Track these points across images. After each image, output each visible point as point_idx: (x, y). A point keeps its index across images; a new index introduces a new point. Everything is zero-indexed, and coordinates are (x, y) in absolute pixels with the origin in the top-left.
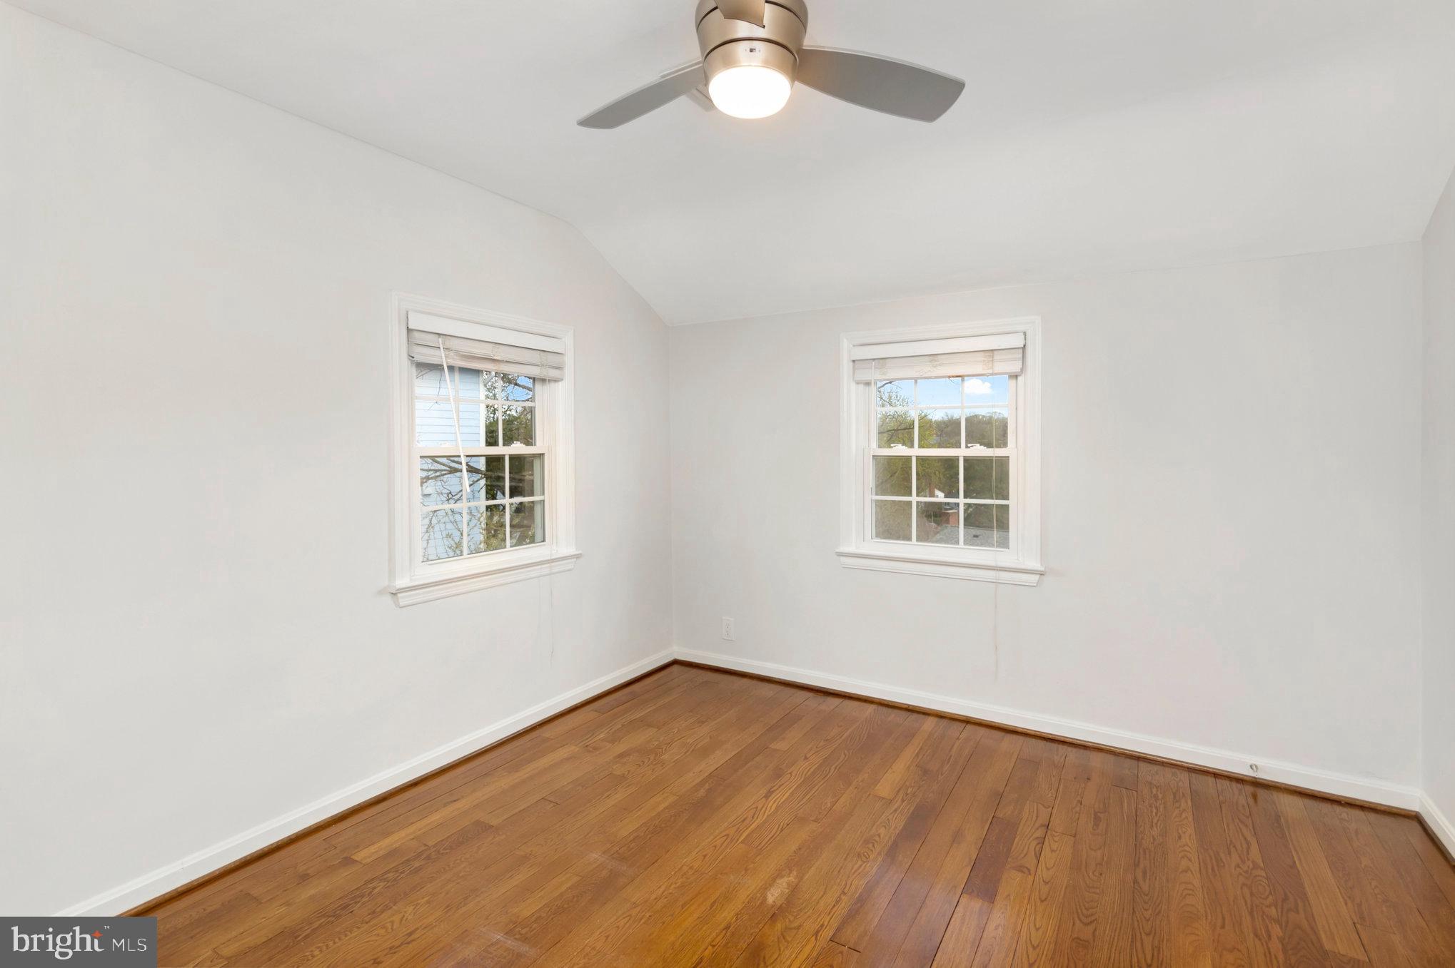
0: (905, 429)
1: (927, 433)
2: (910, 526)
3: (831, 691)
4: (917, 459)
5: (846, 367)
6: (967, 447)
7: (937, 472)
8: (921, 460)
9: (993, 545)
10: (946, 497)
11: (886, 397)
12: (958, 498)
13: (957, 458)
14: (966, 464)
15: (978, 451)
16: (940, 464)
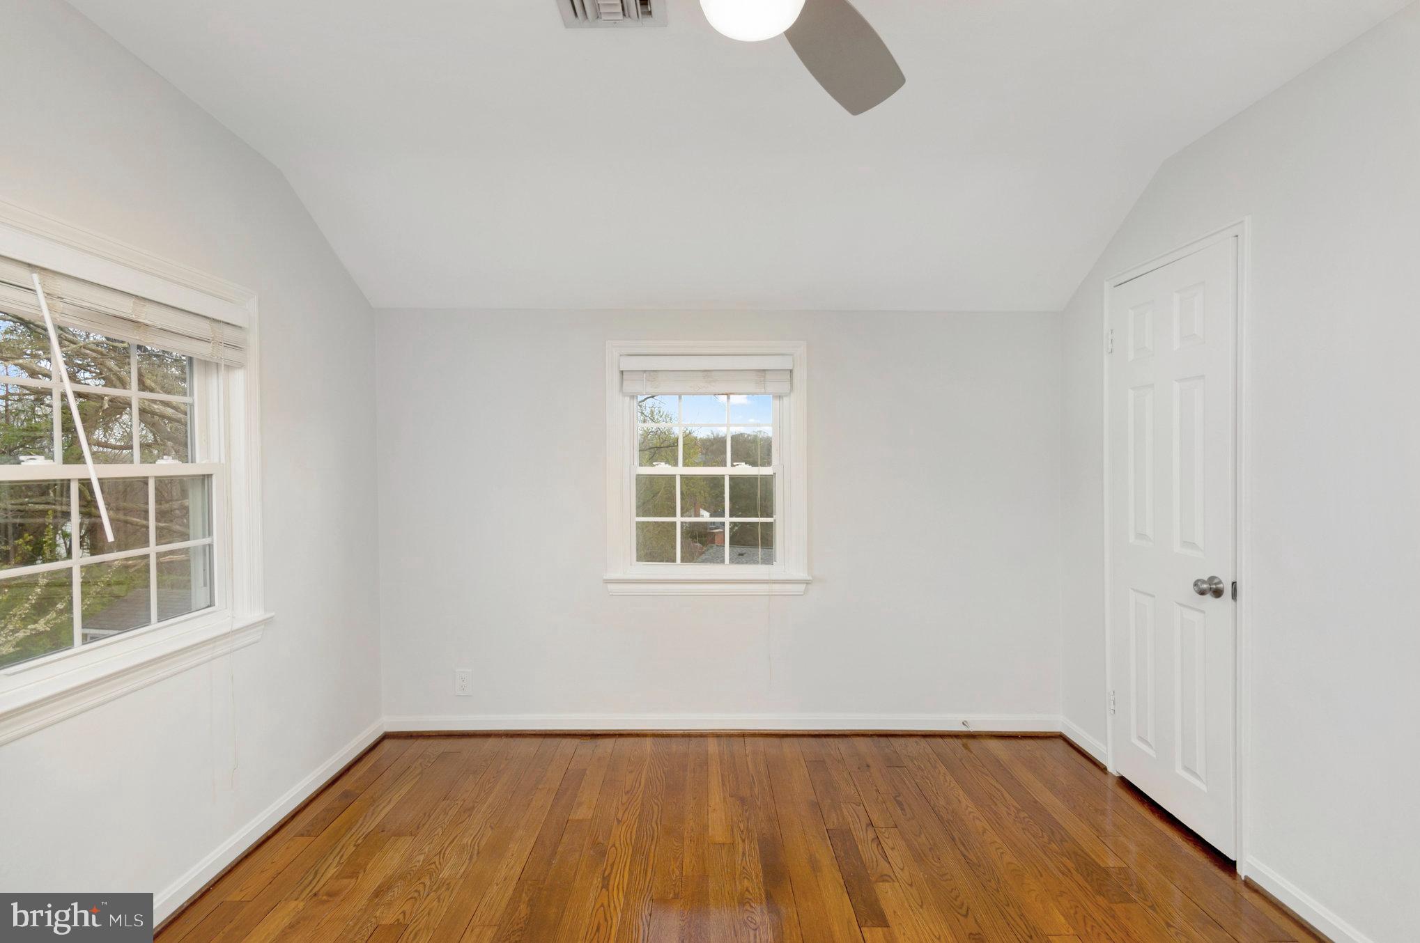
0: (667, 447)
1: (692, 451)
2: (674, 547)
3: (599, 733)
4: (681, 478)
5: (613, 378)
6: (732, 466)
7: (702, 492)
8: (685, 479)
9: (758, 563)
10: (711, 516)
11: (647, 412)
12: (724, 517)
13: (723, 477)
14: (731, 483)
15: (744, 469)
16: (705, 482)
